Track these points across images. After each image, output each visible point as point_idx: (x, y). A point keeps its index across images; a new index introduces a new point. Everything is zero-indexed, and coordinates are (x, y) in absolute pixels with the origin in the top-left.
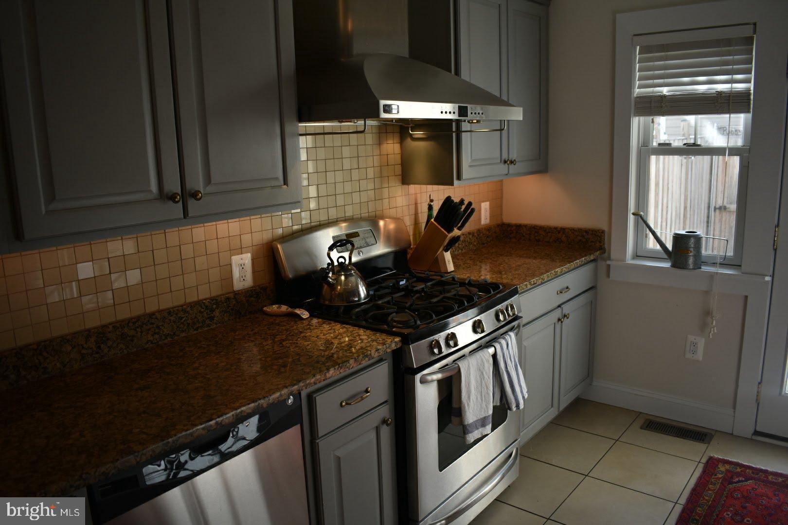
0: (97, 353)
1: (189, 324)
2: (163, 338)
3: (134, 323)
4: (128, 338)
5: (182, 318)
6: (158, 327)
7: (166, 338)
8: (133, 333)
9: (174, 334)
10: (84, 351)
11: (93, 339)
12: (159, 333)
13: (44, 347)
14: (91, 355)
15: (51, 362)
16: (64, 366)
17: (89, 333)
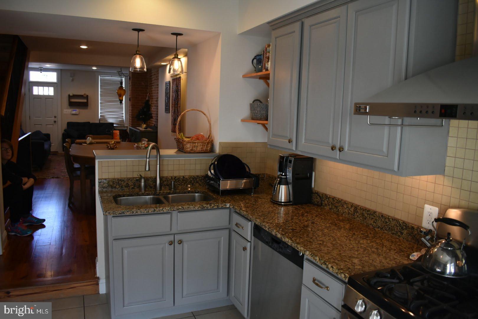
0: (353, 215)
1: (390, 228)
2: (377, 227)
3: (368, 211)
4: (364, 217)
5: (387, 223)
6: (376, 220)
7: (378, 228)
8: (366, 215)
9: (382, 228)
10: (349, 211)
11: (353, 208)
12: (376, 223)
13: (339, 201)
14: (351, 214)
15: (340, 209)
16: (343, 213)
17: (352, 205)
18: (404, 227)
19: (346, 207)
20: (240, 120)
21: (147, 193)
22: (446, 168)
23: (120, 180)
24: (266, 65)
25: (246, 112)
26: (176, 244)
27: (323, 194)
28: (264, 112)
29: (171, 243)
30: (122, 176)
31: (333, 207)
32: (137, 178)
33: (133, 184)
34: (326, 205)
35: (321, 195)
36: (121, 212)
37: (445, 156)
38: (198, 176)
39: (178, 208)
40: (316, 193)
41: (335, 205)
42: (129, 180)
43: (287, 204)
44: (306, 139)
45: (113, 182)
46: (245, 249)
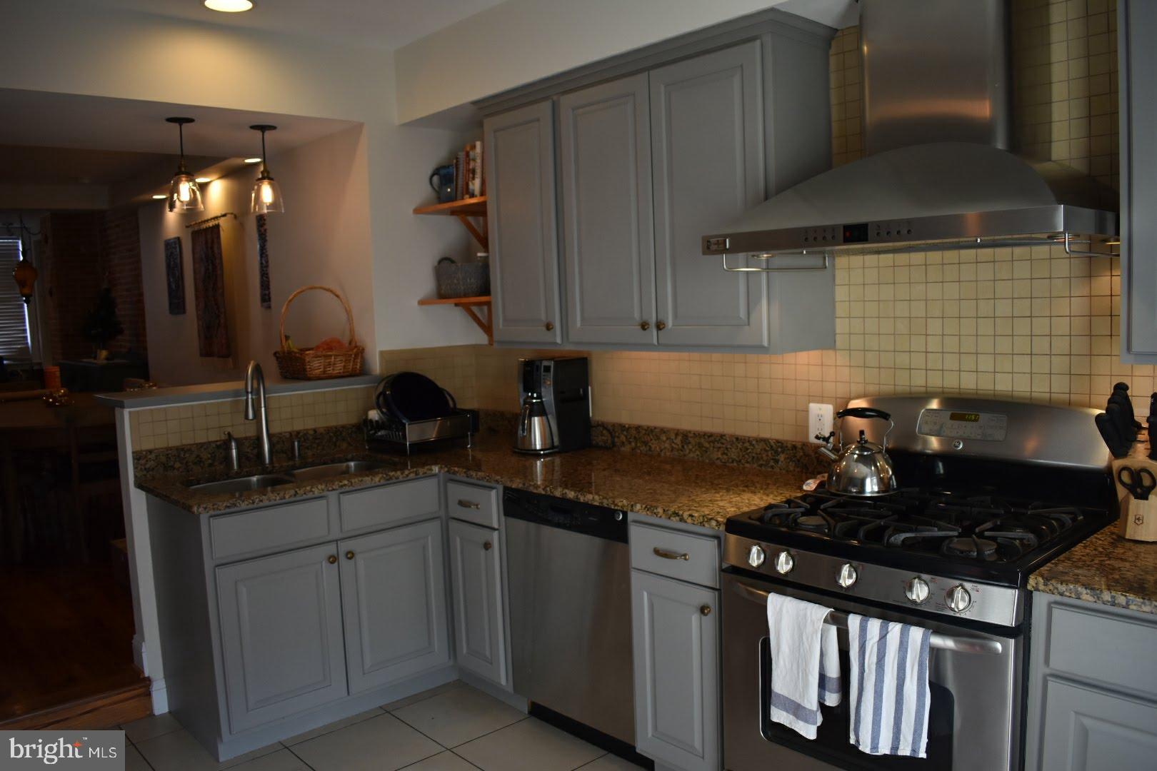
0: (682, 451)
1: (754, 457)
2: (731, 461)
3: (709, 437)
4: (703, 448)
5: (748, 449)
6: (727, 449)
7: (733, 462)
8: (707, 445)
9: (740, 461)
10: (673, 445)
11: (680, 438)
12: (727, 455)
13: (650, 431)
14: (678, 450)
15: (655, 445)
16: (661, 451)
17: (677, 433)
18: (780, 450)
19: (665, 439)
20: (416, 303)
21: (247, 472)
22: (838, 338)
23: (183, 449)
24: (471, 187)
25: (426, 284)
26: (342, 559)
27: (614, 425)
28: (472, 280)
29: (333, 559)
30: (185, 442)
31: (639, 445)
32: (218, 443)
33: (209, 456)
34: (623, 443)
35: (611, 429)
36: (228, 505)
37: (832, 316)
38: (343, 427)
39: (341, 484)
40: (598, 425)
41: (643, 440)
42: (201, 447)
43: (551, 450)
44: (583, 319)
45: (168, 455)
46: (487, 546)
